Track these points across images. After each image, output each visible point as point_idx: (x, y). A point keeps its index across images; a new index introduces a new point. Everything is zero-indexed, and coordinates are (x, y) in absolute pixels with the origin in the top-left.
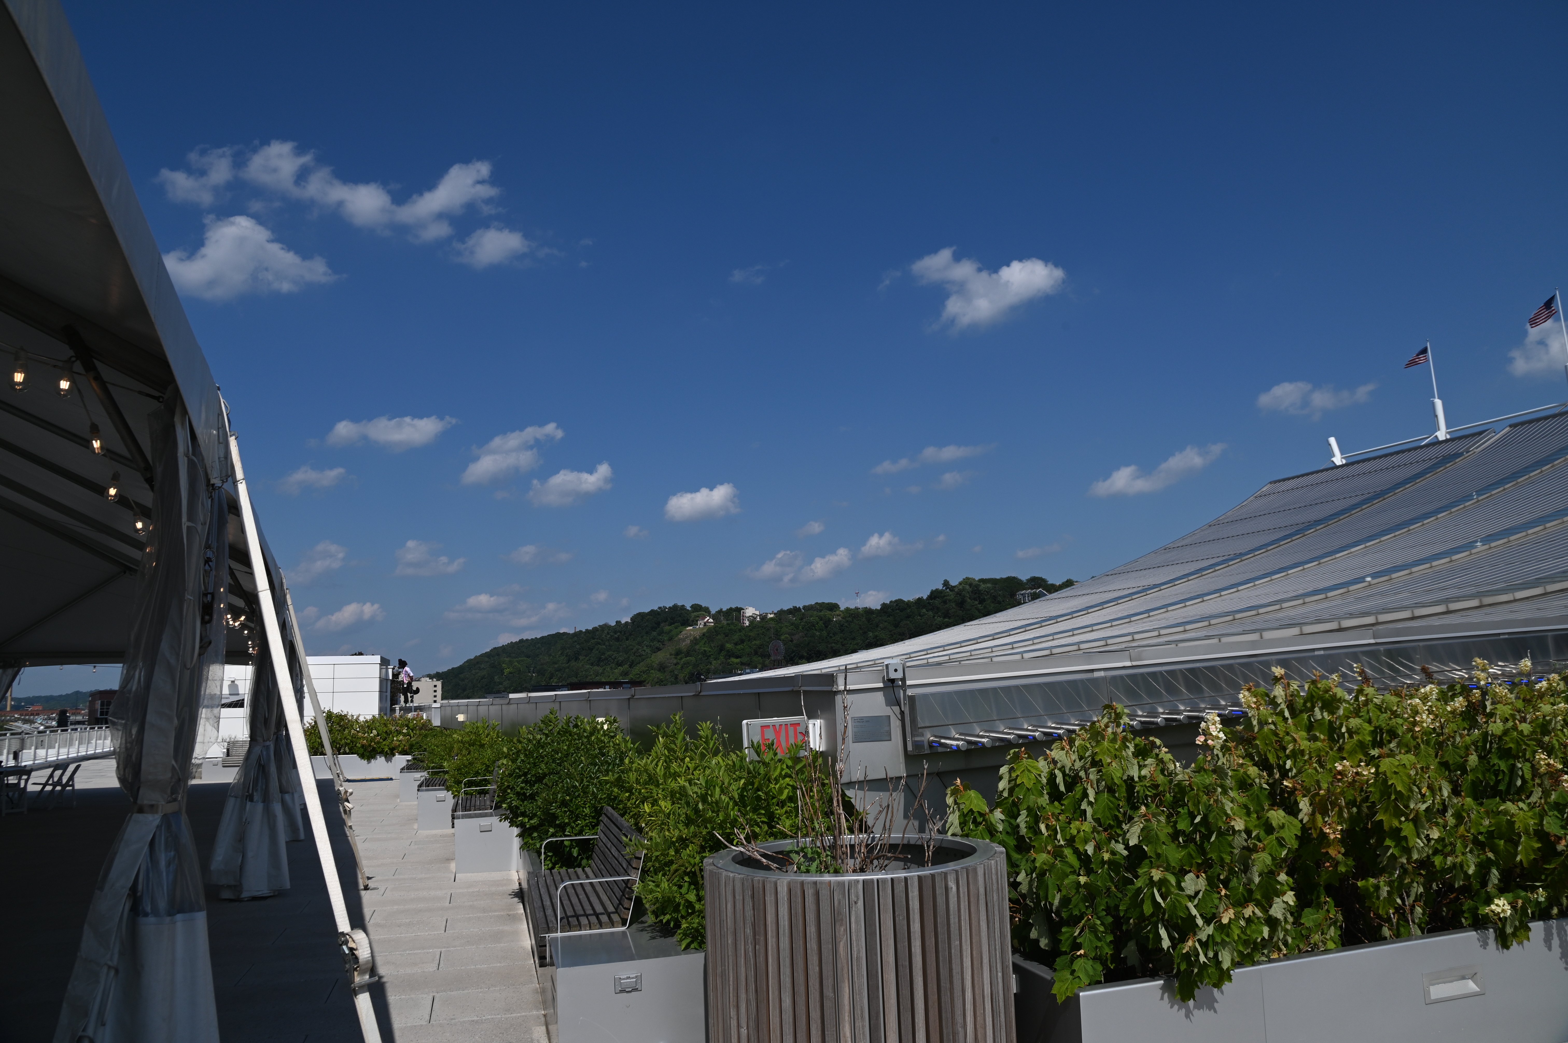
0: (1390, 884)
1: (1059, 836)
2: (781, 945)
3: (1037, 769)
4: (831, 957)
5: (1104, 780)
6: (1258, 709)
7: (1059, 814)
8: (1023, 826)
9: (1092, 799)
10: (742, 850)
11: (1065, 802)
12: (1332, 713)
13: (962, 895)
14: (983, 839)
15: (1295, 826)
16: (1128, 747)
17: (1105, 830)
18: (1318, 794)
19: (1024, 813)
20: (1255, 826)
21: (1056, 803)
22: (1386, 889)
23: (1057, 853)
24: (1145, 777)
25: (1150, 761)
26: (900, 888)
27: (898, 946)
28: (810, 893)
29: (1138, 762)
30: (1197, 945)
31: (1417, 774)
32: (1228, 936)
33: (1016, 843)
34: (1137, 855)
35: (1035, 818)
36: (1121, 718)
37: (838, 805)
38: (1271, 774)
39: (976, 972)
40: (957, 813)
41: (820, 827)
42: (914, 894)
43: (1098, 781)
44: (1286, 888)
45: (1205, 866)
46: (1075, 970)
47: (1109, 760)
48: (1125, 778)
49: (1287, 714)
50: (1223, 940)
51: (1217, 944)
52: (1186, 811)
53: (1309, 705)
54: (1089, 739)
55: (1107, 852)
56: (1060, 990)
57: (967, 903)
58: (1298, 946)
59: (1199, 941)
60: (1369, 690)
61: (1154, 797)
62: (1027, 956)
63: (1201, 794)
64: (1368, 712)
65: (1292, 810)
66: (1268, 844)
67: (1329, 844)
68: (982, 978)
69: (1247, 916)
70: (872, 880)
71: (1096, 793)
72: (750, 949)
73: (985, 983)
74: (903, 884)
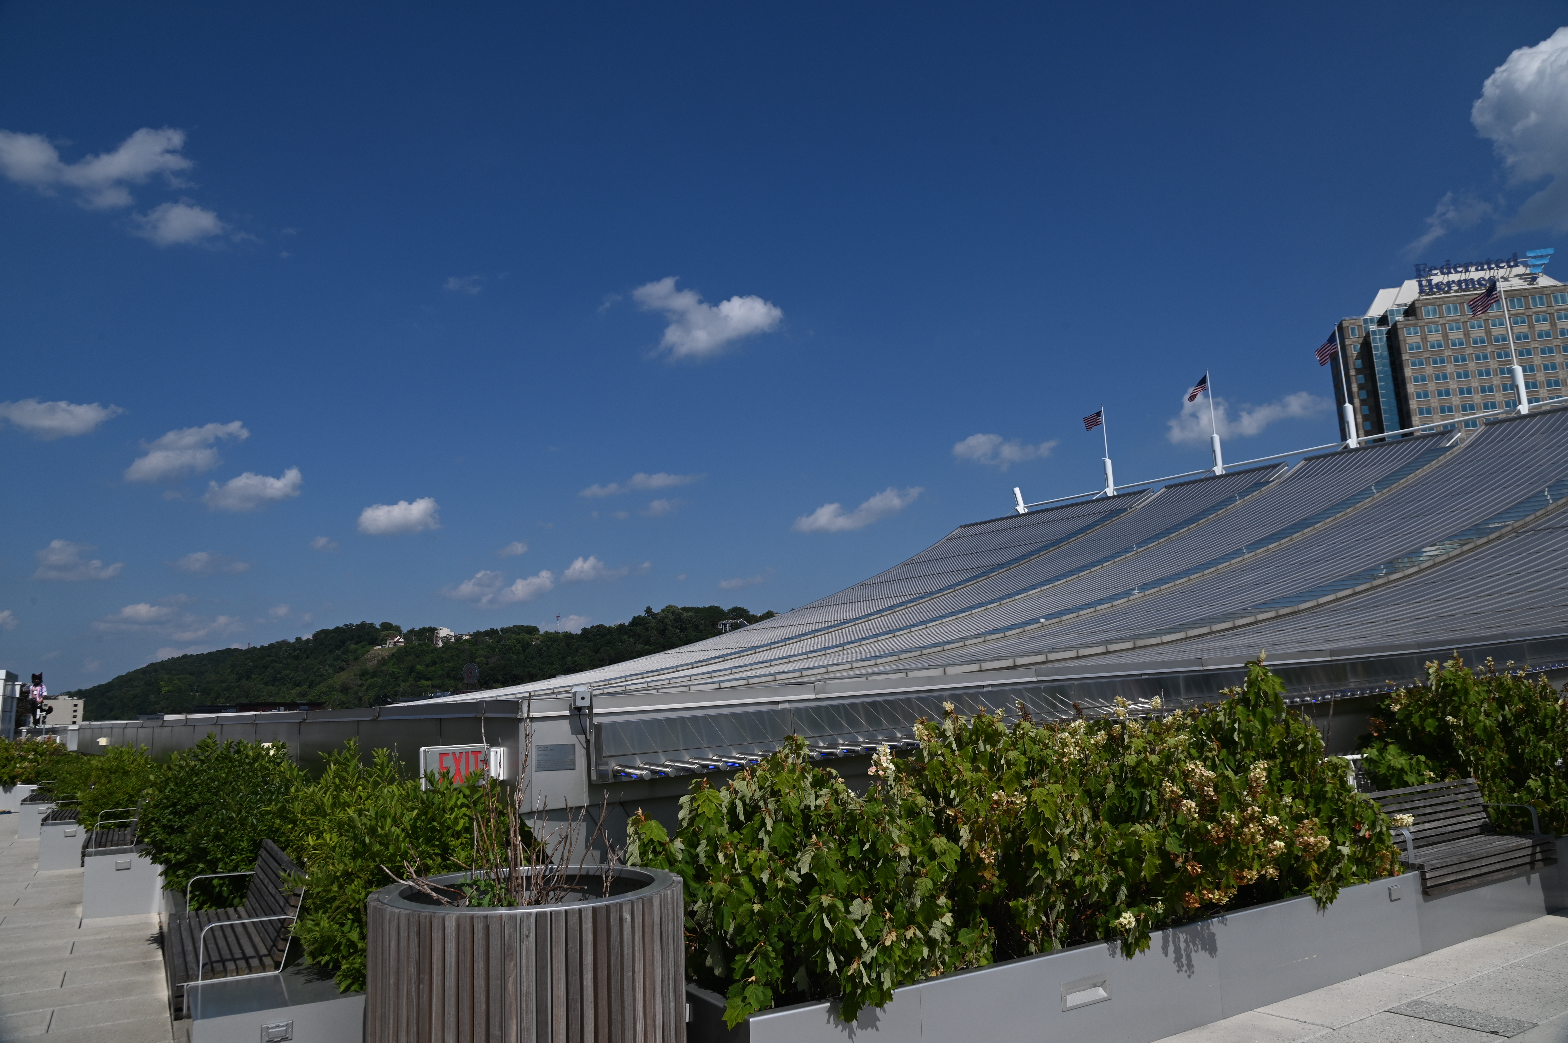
0: (1036, 904)
1: (737, 865)
2: (447, 983)
3: (718, 798)
4: (499, 994)
5: (781, 809)
6: (929, 741)
7: (738, 843)
8: (702, 855)
9: (769, 828)
10: (411, 883)
11: (744, 831)
12: (993, 745)
13: (636, 926)
14: (663, 868)
15: (955, 852)
16: (806, 778)
17: (781, 858)
18: (977, 822)
19: (704, 842)
20: (920, 853)
21: (736, 832)
22: (1034, 907)
23: (734, 882)
24: (820, 806)
25: (825, 791)
26: (574, 920)
27: (570, 979)
28: (479, 927)
29: (815, 792)
30: (861, 967)
31: (1062, 801)
32: (890, 958)
33: (694, 872)
34: (808, 881)
35: (714, 846)
36: (801, 749)
37: (515, 836)
38: (937, 803)
39: (648, 1002)
40: (637, 843)
41: (495, 859)
42: (588, 925)
43: (776, 811)
44: (945, 910)
45: (872, 892)
46: (746, 997)
47: (787, 791)
48: (802, 807)
49: (954, 746)
50: (885, 962)
51: (879, 965)
52: (856, 839)
53: (974, 737)
54: (769, 769)
55: (781, 880)
56: (730, 1018)
57: (641, 933)
58: (954, 964)
59: (864, 963)
60: (1026, 725)
61: (827, 825)
62: (701, 984)
63: (871, 822)
64: (1024, 745)
65: (954, 837)
66: (931, 869)
67: (985, 867)
68: (654, 1009)
69: (908, 938)
70: (545, 913)
71: (774, 822)
72: (413, 989)
73: (657, 1013)
74: (577, 916)
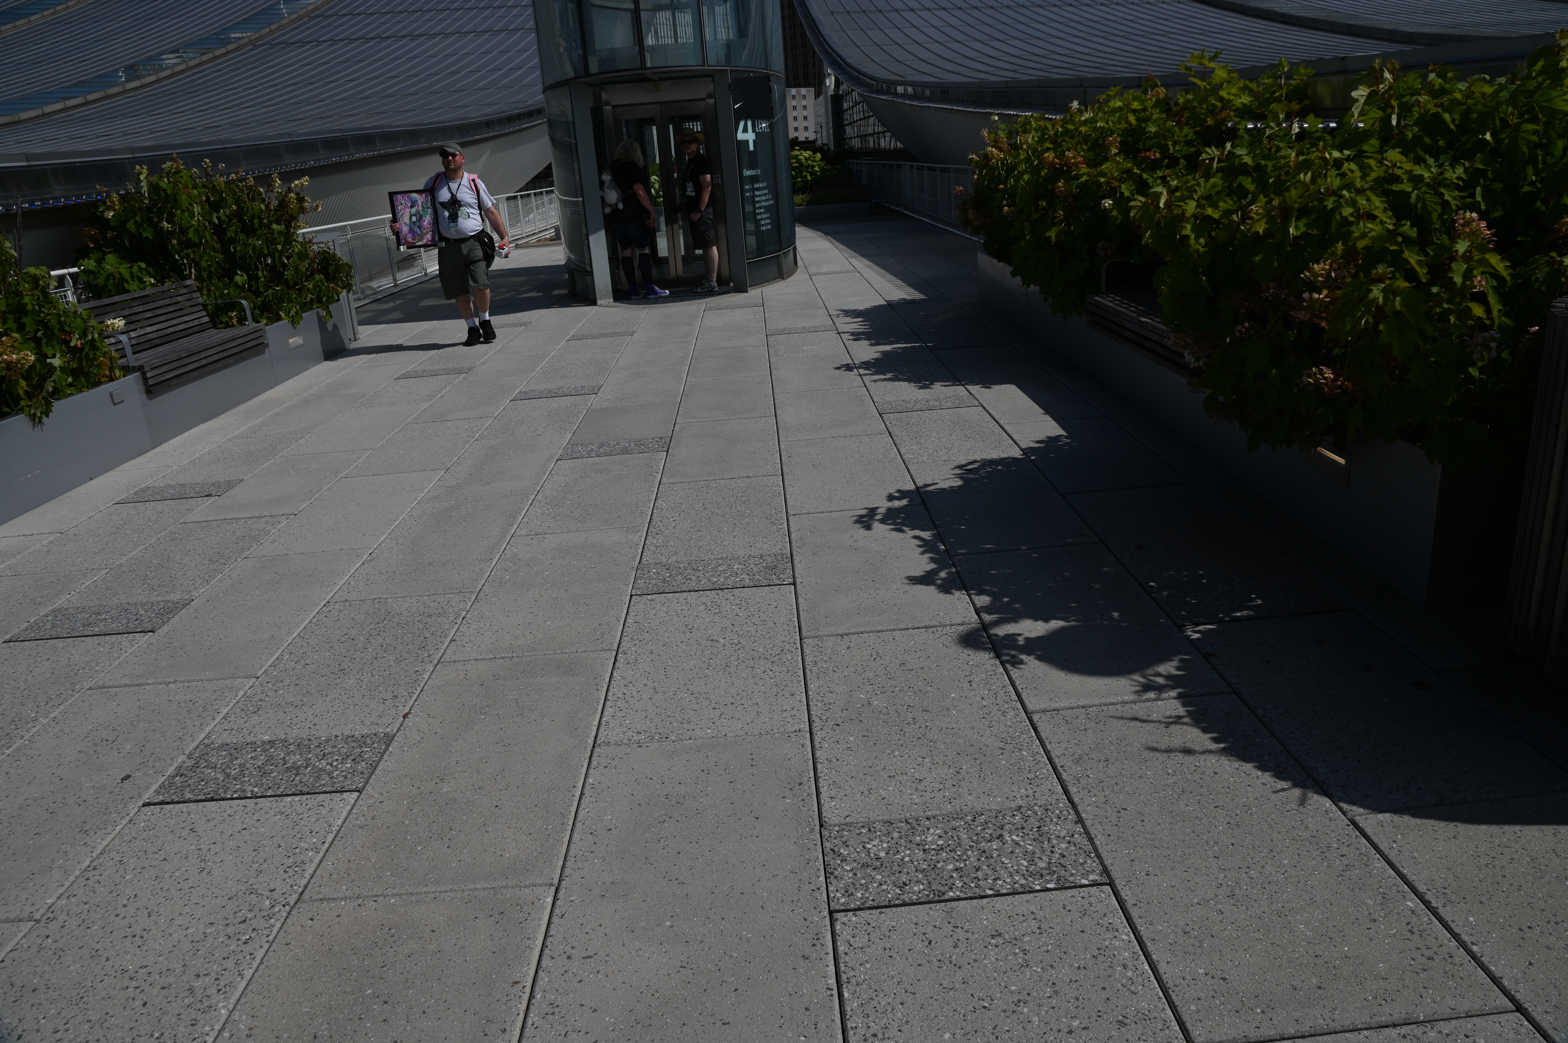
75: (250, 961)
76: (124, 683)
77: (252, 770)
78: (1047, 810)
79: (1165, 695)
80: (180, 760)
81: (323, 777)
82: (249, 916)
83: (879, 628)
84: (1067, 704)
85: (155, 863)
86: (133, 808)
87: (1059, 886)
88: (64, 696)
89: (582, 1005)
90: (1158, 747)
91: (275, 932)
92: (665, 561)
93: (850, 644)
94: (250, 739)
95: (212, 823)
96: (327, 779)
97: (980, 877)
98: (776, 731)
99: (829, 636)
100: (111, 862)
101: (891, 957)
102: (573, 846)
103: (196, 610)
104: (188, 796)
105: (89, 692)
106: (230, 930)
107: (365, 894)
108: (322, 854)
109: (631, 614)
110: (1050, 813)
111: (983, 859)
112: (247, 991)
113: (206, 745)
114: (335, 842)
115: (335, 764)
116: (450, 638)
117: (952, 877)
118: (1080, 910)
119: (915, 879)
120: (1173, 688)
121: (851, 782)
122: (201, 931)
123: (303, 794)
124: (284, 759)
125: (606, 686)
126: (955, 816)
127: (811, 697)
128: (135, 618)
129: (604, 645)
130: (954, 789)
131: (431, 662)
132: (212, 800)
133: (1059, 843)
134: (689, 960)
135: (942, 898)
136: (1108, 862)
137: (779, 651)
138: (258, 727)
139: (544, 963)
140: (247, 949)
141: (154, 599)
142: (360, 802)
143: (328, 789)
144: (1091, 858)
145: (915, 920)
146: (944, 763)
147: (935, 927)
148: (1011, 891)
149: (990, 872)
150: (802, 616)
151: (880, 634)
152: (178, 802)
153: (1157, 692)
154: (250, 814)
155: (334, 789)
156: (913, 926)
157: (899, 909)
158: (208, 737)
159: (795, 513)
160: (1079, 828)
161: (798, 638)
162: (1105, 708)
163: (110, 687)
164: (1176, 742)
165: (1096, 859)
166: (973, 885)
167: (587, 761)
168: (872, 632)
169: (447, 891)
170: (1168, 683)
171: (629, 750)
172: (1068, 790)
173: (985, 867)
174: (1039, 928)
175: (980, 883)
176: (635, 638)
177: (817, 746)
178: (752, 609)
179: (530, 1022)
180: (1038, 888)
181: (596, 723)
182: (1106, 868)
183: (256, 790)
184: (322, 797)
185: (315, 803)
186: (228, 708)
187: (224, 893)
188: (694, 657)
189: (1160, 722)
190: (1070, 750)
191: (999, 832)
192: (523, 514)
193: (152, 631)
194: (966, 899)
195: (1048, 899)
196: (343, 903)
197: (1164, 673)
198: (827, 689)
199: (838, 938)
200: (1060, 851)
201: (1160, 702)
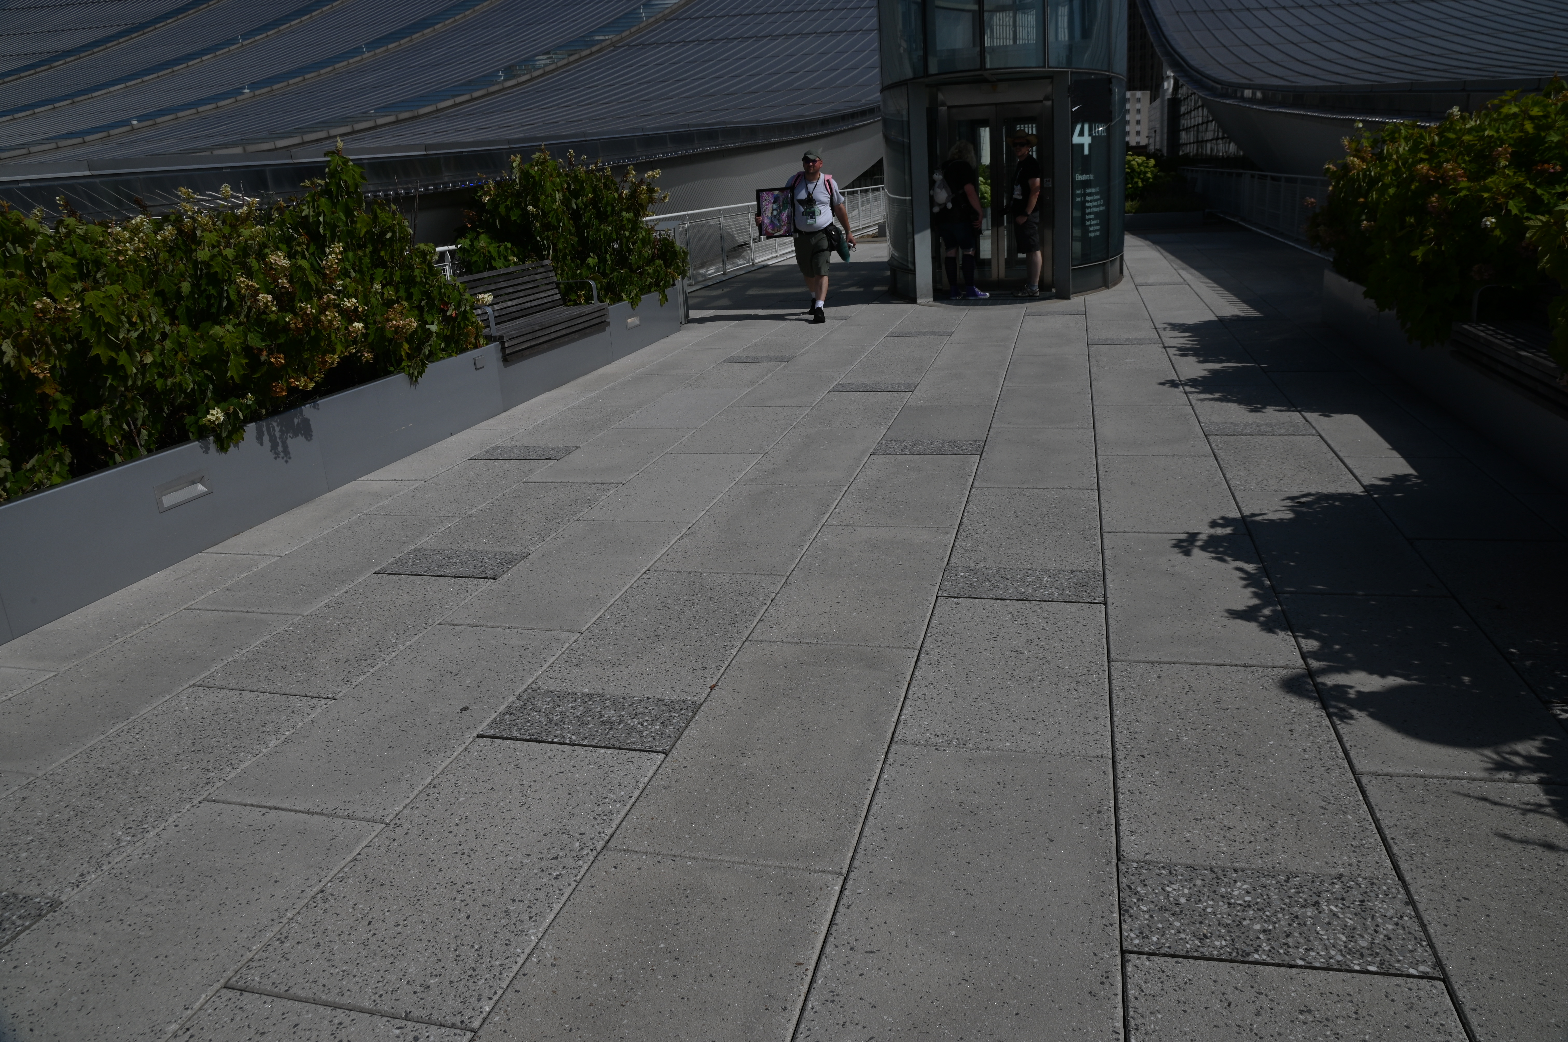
0: (112, 412)
12: (27, 247)
18: (21, 334)
22: (109, 417)
31: (124, 303)
60: (71, 221)
64: (71, 243)
67: (41, 383)
75: (559, 896)
76: (468, 622)
77: (572, 718)
78: (1372, 884)
79: (1523, 778)
80: (510, 700)
81: (634, 735)
82: (561, 854)
83: (1194, 660)
84: (1402, 771)
85: (484, 791)
86: (469, 737)
87: (1382, 971)
88: (419, 628)
89: (861, 999)
90: (1512, 835)
91: (582, 873)
92: (973, 565)
93: (1161, 673)
94: (571, 689)
95: (534, 762)
96: (638, 737)
97: (1291, 944)
98: (1076, 753)
99: (1138, 662)
100: (448, 784)
101: (1185, 1011)
102: (863, 839)
103: (532, 564)
104: (515, 734)
105: (439, 627)
106: (543, 864)
107: (665, 852)
108: (628, 807)
109: (936, 615)
110: (1375, 888)
111: (1295, 925)
112: (555, 923)
113: (533, 689)
114: (641, 799)
115: (645, 724)
116: (759, 617)
117: (1258, 938)
118: (1406, 1002)
119: (1218, 933)
120: (1534, 771)
121: (1153, 818)
122: (519, 860)
123: (615, 748)
124: (600, 712)
125: (907, 684)
126: (1266, 873)
127: (1116, 723)
128: (480, 564)
129: (907, 643)
130: (1266, 844)
131: (740, 638)
132: (535, 741)
133: (1385, 923)
134: (971, 974)
135: (1246, 959)
136: (1442, 954)
137: (1085, 671)
138: (579, 679)
139: (828, 949)
140: (557, 884)
141: (497, 549)
142: (665, 764)
143: (638, 747)
144: (1422, 946)
145: (1214, 977)
146: (1257, 815)
147: (1236, 988)
148: (1325, 966)
149: (1302, 941)
150: (1111, 638)
151: (1194, 667)
152: (507, 739)
153: (1513, 773)
154: (567, 760)
155: (643, 748)
156: (1212, 983)
157: (1198, 962)
158: (535, 682)
159: (1109, 530)
160: (1409, 910)
161: (1106, 660)
162: (1448, 781)
163: (456, 625)
164: (1535, 833)
165: (1428, 949)
166: (1281, 951)
167: (883, 757)
168: (1186, 663)
169: (741, 863)
170: (1527, 764)
171: (925, 752)
172: (1398, 866)
173: (1296, 934)
174: (1356, 1013)
175: (1290, 950)
176: (939, 640)
177: (1120, 775)
178: (1059, 624)
179: (809, 1005)
180: (1357, 968)
181: (894, 720)
182: (1440, 960)
183: (574, 737)
184: (631, 754)
185: (626, 758)
186: (554, 658)
187: (540, 829)
188: (997, 665)
189: (1514, 807)
190: (1403, 822)
191: (1315, 898)
192: (835, 504)
193: (494, 579)
194: (1273, 965)
195: (1368, 982)
196: (644, 857)
197: (1523, 752)
198: (1134, 718)
199: (1128, 980)
200: (1385, 932)
201: (1516, 785)
